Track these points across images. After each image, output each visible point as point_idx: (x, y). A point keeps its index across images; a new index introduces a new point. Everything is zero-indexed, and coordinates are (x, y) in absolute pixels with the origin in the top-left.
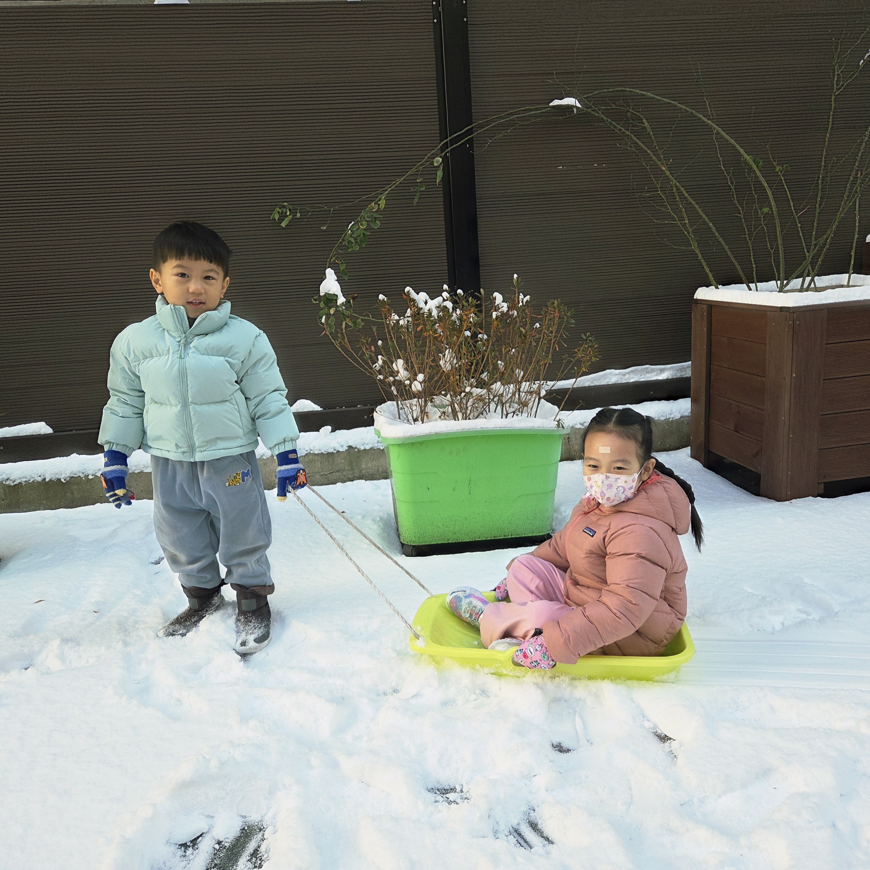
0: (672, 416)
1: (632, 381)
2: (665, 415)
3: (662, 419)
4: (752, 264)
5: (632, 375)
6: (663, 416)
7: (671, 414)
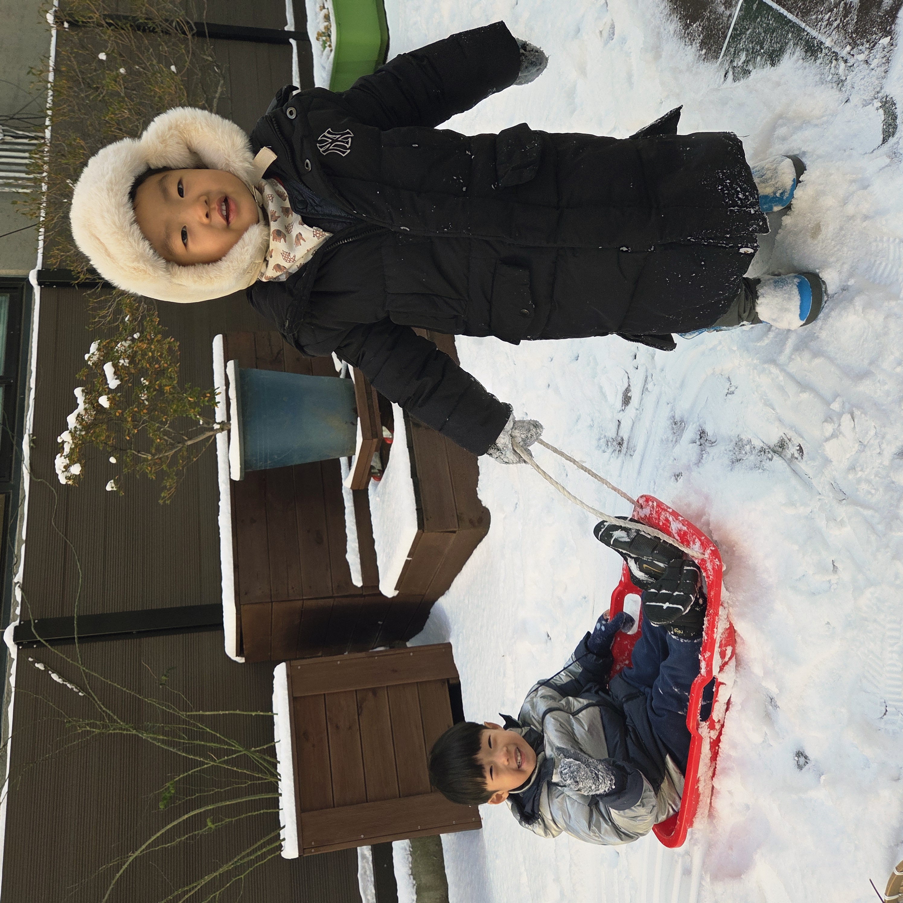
0: (408, 848)
1: (374, 891)
2: (406, 856)
3: (410, 859)
4: (260, 813)
5: (369, 892)
6: (408, 858)
7: (406, 850)
